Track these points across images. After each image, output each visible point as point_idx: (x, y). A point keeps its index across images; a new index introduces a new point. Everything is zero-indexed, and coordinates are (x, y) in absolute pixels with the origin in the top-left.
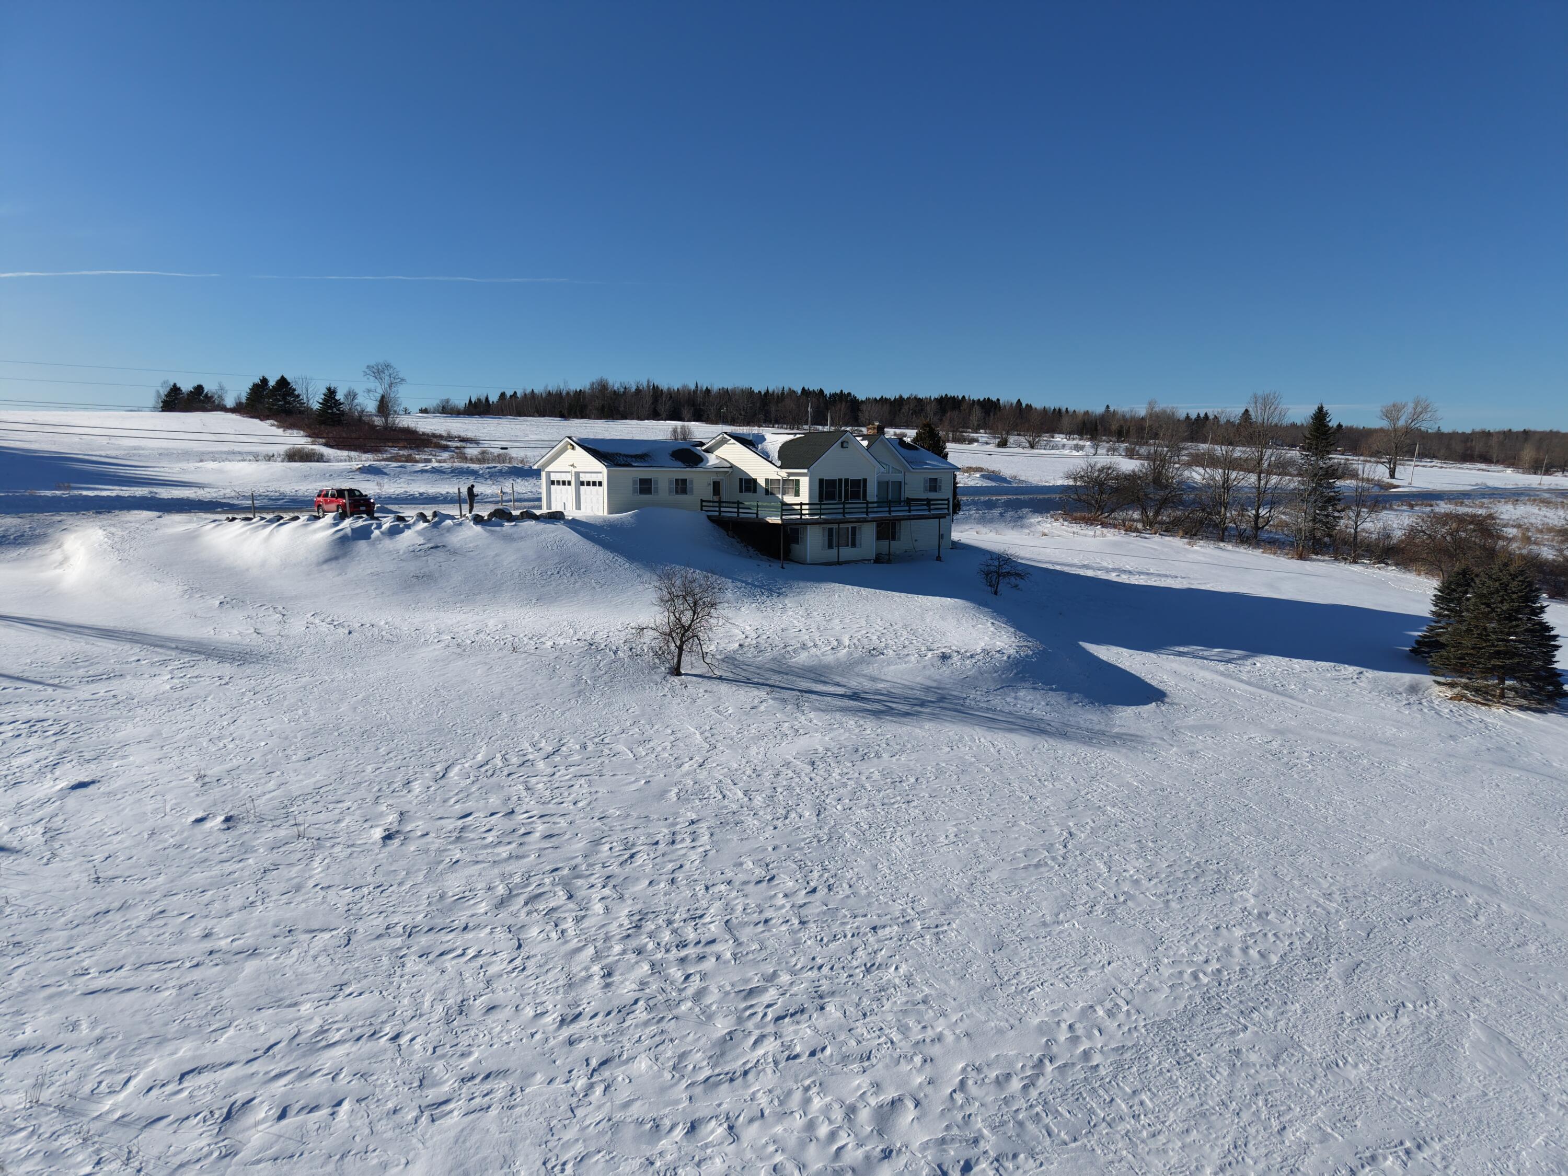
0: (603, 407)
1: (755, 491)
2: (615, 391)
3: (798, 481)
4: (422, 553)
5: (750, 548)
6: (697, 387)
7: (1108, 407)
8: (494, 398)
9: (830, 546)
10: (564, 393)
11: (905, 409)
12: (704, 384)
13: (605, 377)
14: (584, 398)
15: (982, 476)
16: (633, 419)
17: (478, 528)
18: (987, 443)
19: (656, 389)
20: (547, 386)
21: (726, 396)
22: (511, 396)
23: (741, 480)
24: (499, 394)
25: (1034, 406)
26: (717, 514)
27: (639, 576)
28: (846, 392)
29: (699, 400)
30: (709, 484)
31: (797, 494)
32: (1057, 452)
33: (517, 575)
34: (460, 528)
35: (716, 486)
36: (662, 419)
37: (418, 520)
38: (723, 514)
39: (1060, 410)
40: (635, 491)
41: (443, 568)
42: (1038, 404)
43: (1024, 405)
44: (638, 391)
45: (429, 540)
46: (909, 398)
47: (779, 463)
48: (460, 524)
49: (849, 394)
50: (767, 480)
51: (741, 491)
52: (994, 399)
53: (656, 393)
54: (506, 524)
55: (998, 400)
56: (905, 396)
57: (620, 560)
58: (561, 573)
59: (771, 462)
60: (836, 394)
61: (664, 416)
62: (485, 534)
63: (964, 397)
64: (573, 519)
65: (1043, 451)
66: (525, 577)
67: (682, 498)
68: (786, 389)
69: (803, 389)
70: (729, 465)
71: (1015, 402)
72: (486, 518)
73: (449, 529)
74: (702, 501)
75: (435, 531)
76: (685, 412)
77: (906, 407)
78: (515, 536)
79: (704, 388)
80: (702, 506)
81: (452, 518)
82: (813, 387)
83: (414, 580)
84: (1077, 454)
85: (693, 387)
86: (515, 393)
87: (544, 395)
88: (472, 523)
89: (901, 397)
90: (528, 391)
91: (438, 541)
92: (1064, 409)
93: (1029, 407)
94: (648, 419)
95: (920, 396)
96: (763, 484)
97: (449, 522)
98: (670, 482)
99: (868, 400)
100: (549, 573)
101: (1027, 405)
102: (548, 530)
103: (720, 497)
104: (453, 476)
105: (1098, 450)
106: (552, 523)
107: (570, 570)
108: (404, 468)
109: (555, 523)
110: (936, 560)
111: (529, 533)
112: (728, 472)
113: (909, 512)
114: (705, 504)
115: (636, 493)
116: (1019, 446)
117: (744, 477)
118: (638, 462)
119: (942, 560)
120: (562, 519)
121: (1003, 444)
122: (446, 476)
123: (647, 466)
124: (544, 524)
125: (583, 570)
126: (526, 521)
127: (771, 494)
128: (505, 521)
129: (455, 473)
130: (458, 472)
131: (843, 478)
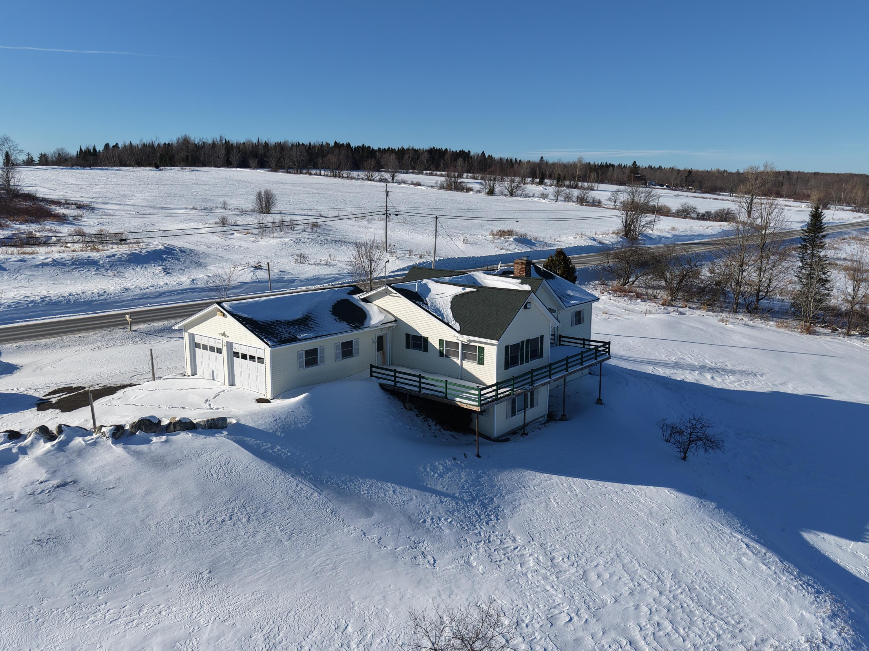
0: (187, 157)
1: (426, 349)
2: (196, 145)
3: (483, 348)
4: (44, 497)
5: (430, 421)
6: (258, 142)
7: (542, 157)
8: (100, 148)
9: (514, 413)
10: (156, 145)
11: (406, 157)
12: (263, 140)
13: (188, 134)
14: (172, 150)
15: (516, 240)
16: (211, 166)
17: (119, 450)
18: (479, 192)
19: (227, 143)
20: (142, 140)
21: (281, 147)
22: (113, 146)
23: (408, 336)
24: (104, 145)
25: (493, 156)
26: (392, 383)
27: (334, 512)
28: (366, 145)
29: (261, 152)
30: (374, 342)
31: (481, 362)
32: (530, 199)
33: (176, 526)
34: (94, 450)
35: (380, 341)
36: (234, 167)
37: (37, 439)
38: (398, 385)
39: (511, 160)
40: (300, 366)
41: (76, 522)
42: (496, 156)
43: (487, 156)
44: (214, 145)
45: (54, 473)
46: (408, 149)
47: (457, 326)
48: (95, 444)
49: (369, 147)
50: (441, 341)
51: (408, 346)
52: (467, 151)
53: (228, 147)
54: (155, 439)
55: (469, 152)
56: (405, 148)
57: (307, 488)
58: (235, 518)
59: (447, 324)
60: (360, 147)
61: (235, 164)
62: (129, 459)
63: (446, 149)
64: (238, 424)
65: (520, 199)
66: (188, 528)
67: (349, 361)
68: (324, 144)
69: (336, 142)
70: (393, 319)
71: (480, 153)
72: (127, 427)
73: (80, 452)
74: (372, 366)
75: (62, 458)
76: (252, 162)
77: (407, 156)
78: (169, 459)
79: (264, 142)
80: (372, 372)
81: (82, 432)
82: (343, 141)
83: (35, 548)
84: (544, 201)
85: (255, 141)
86: (117, 144)
87: (140, 146)
88: (110, 442)
89: (403, 148)
90: (127, 143)
91: (66, 474)
92: (514, 159)
93: (490, 157)
94: (223, 167)
95: (417, 148)
96: (437, 346)
97: (78, 441)
98: (336, 347)
99: (379, 149)
100: (219, 519)
101: (489, 156)
102: (210, 446)
103: (384, 352)
104: (75, 268)
105: (559, 198)
106: (213, 435)
107: (245, 512)
108: (25, 261)
109: (216, 435)
110: (597, 403)
111: (185, 452)
112: (393, 326)
113: (582, 365)
114: (374, 369)
115: (302, 368)
116: (502, 194)
117: (412, 333)
118: (302, 332)
119: (603, 402)
120: (225, 426)
121: (491, 192)
122: (67, 269)
123: (314, 336)
124: (204, 436)
125: (262, 510)
126: (179, 434)
127: (446, 356)
128: (153, 434)
129: (76, 265)
130: (79, 264)
131: (525, 339)
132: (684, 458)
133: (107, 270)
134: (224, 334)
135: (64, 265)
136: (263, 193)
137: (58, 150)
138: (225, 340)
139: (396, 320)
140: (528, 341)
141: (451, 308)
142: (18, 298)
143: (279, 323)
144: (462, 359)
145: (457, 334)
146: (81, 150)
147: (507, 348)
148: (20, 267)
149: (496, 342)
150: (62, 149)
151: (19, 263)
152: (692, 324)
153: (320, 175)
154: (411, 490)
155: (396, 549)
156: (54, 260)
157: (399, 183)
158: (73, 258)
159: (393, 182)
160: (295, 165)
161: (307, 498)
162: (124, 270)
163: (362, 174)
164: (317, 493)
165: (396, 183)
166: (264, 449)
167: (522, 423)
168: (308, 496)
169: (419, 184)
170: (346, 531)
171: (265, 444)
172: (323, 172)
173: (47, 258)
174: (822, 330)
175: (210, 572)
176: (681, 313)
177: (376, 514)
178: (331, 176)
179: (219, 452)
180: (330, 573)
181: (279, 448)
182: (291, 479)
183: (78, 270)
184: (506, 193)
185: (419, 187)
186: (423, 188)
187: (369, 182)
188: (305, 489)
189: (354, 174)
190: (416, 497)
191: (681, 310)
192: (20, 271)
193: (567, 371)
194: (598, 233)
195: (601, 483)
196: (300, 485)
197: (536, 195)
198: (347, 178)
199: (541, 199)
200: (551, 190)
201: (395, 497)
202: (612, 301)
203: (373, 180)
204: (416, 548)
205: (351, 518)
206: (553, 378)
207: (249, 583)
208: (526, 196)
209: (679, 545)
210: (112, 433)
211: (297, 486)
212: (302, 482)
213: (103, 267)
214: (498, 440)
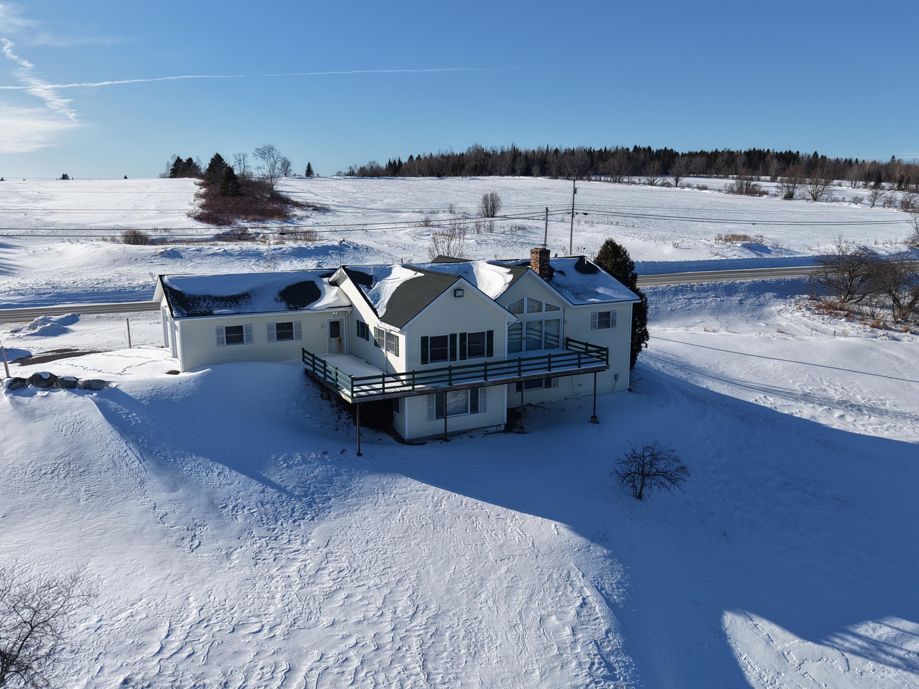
0: (476, 166)
1: (368, 339)
2: (487, 153)
3: (398, 338)
6: (548, 148)
8: (405, 160)
9: (440, 416)
13: (480, 143)
14: (464, 159)
15: (744, 246)
16: (497, 175)
18: (775, 196)
19: (517, 151)
22: (416, 158)
25: (828, 157)
26: (312, 369)
27: (142, 482)
29: (548, 159)
30: (325, 326)
31: (397, 353)
32: (835, 206)
33: (8, 472)
35: (335, 326)
36: (517, 175)
38: (315, 371)
39: (850, 160)
40: (219, 342)
43: (820, 157)
44: (503, 153)
46: (723, 152)
47: (383, 313)
50: (375, 330)
51: (358, 334)
52: (794, 152)
55: (798, 152)
56: (720, 150)
57: (132, 455)
58: (56, 473)
59: (374, 310)
61: (519, 172)
63: (768, 150)
64: (114, 388)
65: (824, 204)
67: (283, 343)
69: (635, 147)
70: (348, 304)
71: (812, 154)
72: (26, 383)
74: (305, 350)
76: (535, 169)
78: (38, 412)
80: (304, 357)
82: (643, 145)
84: (854, 208)
85: (545, 149)
86: (419, 156)
90: (428, 155)
92: (854, 160)
93: (824, 158)
95: (732, 150)
96: (374, 335)
98: (269, 327)
100: (43, 472)
101: (822, 157)
102: (76, 405)
103: (340, 340)
104: (239, 259)
105: (876, 203)
106: (83, 396)
107: (67, 469)
108: (200, 251)
109: (86, 395)
110: (592, 422)
111: (55, 408)
112: (347, 312)
115: (222, 345)
116: (803, 199)
117: (360, 321)
118: (219, 307)
119: (599, 422)
120: (98, 388)
121: (789, 196)
122: (232, 259)
123: (233, 313)
124: (75, 395)
125: (82, 469)
126: (59, 391)
127: (379, 346)
128: (40, 389)
129: (242, 255)
130: (245, 255)
131: (458, 332)
132: (640, 497)
135: (231, 255)
136: (489, 197)
137: (371, 163)
139: (351, 306)
140: (463, 335)
141: (393, 293)
144: (387, 350)
145: (378, 321)
146: (390, 162)
147: (424, 340)
148: (194, 256)
149: (399, 330)
150: (374, 162)
153: (600, 180)
154: (240, 475)
155: (172, 527)
156: (225, 251)
157: (683, 187)
158: (242, 249)
159: (677, 187)
160: (575, 171)
161: (127, 465)
163: (644, 179)
164: (138, 461)
165: (680, 187)
166: (119, 414)
168: (128, 464)
169: (705, 188)
170: (141, 501)
171: (123, 409)
172: (603, 178)
173: (220, 249)
175: (3, 517)
177: (180, 491)
178: (610, 182)
179: (80, 412)
180: (94, 538)
181: (134, 414)
182: (124, 444)
183: (240, 260)
184: (808, 197)
185: (704, 191)
186: (708, 192)
187: (649, 187)
188: (130, 456)
189: (636, 179)
190: (239, 482)
192: (193, 260)
193: (519, 375)
194: (880, 241)
195: (480, 503)
196: (129, 452)
197: (846, 200)
198: (628, 183)
199: (853, 204)
200: (866, 193)
201: (216, 478)
203: (655, 185)
204: (192, 530)
205: (153, 491)
206: (489, 380)
207: (25, 532)
208: (834, 201)
210: (9, 384)
211: (125, 451)
212: (131, 449)
213: (265, 258)
214: (411, 442)
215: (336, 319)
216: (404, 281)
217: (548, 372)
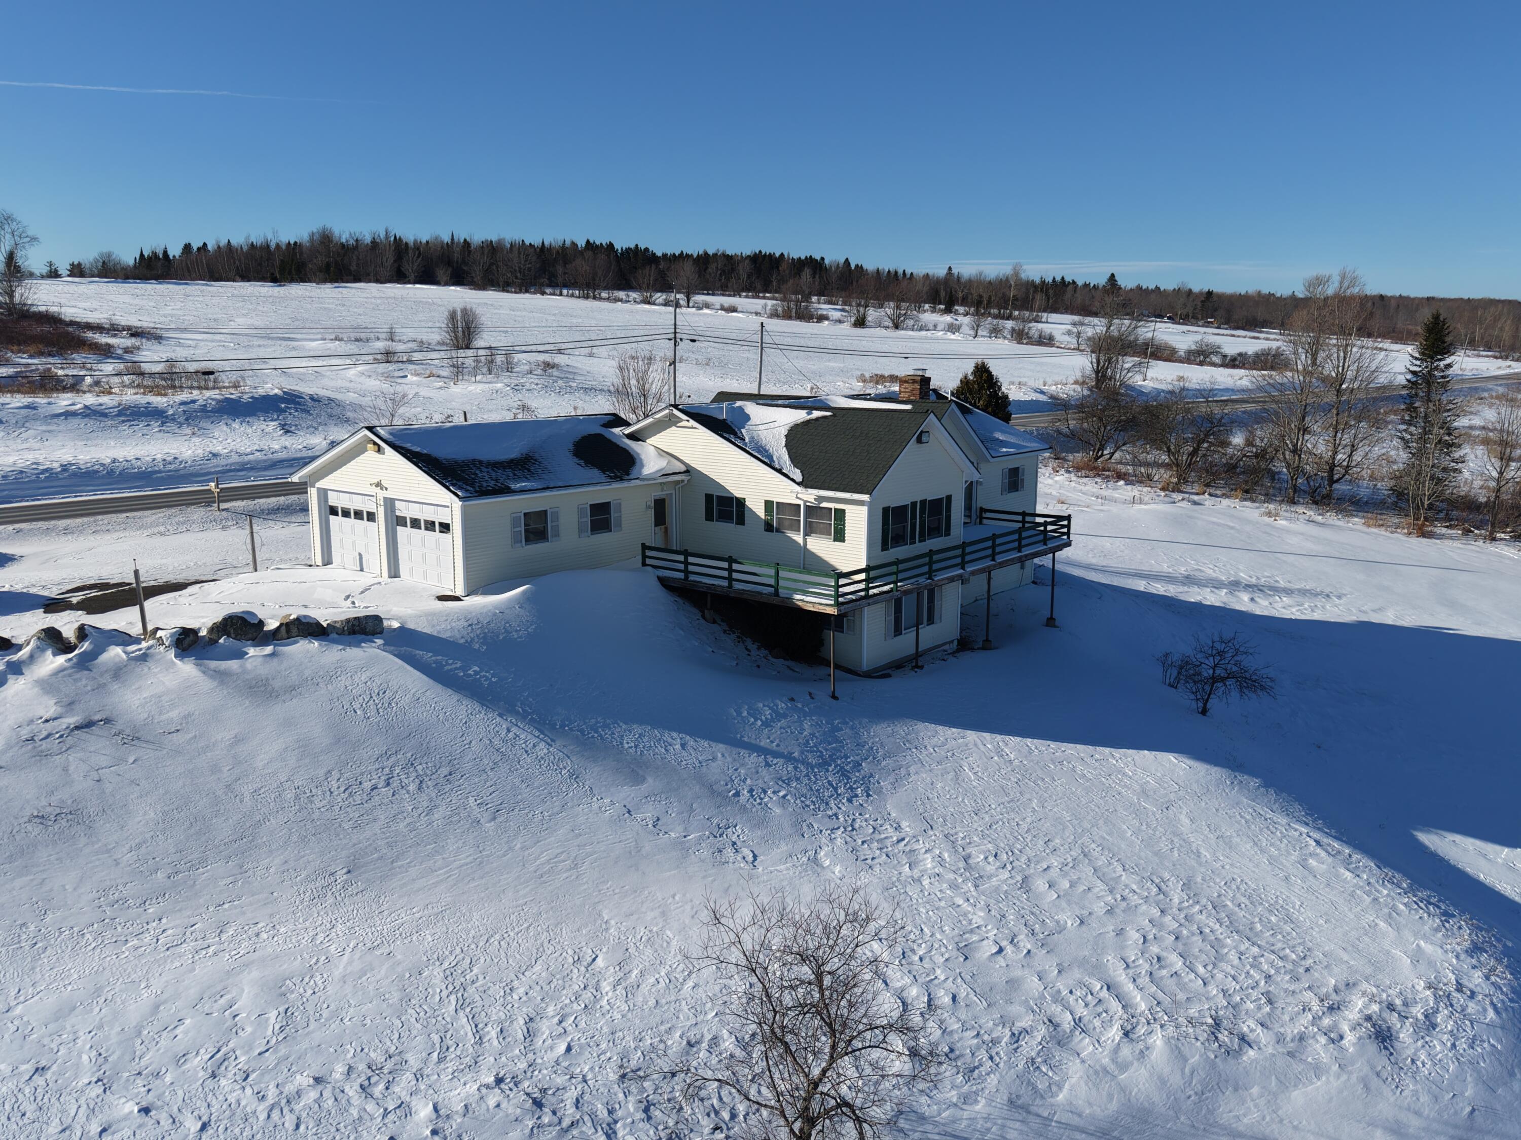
0: (328, 265)
1: (741, 521)
2: (343, 245)
3: (843, 511)
4: (52, 744)
5: (749, 642)
6: (453, 239)
7: (950, 268)
8: (175, 251)
9: (898, 631)
10: (273, 245)
11: (712, 268)
12: (461, 235)
13: (328, 226)
14: (301, 253)
16: (370, 281)
17: (187, 668)
18: (840, 322)
19: (398, 241)
20: (248, 237)
21: (492, 249)
22: (199, 249)
23: (709, 498)
24: (182, 246)
25: (865, 267)
26: (681, 575)
27: (574, 776)
28: (642, 246)
29: (456, 256)
30: (648, 507)
31: (840, 536)
32: (929, 334)
33: (289, 795)
34: (143, 669)
35: (660, 506)
36: (410, 283)
37: (40, 649)
38: (692, 578)
39: (896, 272)
40: (516, 541)
41: (108, 788)
42: (870, 266)
43: (853, 267)
44: (375, 244)
45: (70, 705)
46: (715, 255)
47: (797, 475)
48: (144, 657)
49: (647, 249)
50: (768, 504)
51: (709, 517)
52: (818, 257)
53: (400, 247)
54: (252, 651)
55: (823, 259)
56: (711, 252)
57: (526, 736)
58: (395, 783)
59: (780, 471)
60: (630, 249)
61: (412, 277)
62: (206, 684)
63: (782, 255)
64: (402, 629)
65: (911, 333)
66: (310, 799)
67: (602, 538)
68: (568, 243)
69: (588, 242)
70: (683, 468)
71: (842, 260)
72: (203, 633)
73: (118, 672)
74: (644, 547)
75: (84, 680)
76: (441, 273)
77: (714, 266)
78: (277, 684)
79: (462, 241)
80: (644, 557)
81: (122, 638)
82: (600, 239)
83: (35, 830)
84: (953, 337)
85: (446, 239)
86: (205, 244)
87: (245, 248)
88: (171, 654)
89: (706, 253)
90: (223, 243)
91: (90, 707)
92: (900, 272)
93: (859, 268)
94: (390, 281)
95: (729, 252)
96: (761, 513)
97: (115, 653)
98: (581, 511)
99: (665, 256)
100: (367, 785)
101: (857, 266)
102: (352, 663)
103: (666, 529)
104: (123, 421)
105: (980, 332)
106: (358, 645)
107: (414, 774)
108: (35, 408)
109: (363, 645)
110: (1047, 625)
111: (307, 673)
112: (683, 481)
113: (1020, 551)
114: (648, 553)
115: (519, 545)
116: (880, 326)
117: (716, 493)
118: (520, 479)
119: (1057, 623)
120: (378, 630)
121: (860, 323)
122: (109, 423)
123: (539, 487)
124: (341, 647)
125: (445, 771)
126: (296, 642)
127: (778, 531)
128: (249, 642)
129: (125, 415)
130: (131, 414)
131: (918, 499)
132: (1204, 712)
133: (180, 425)
134: (379, 485)
135: (104, 415)
136: (459, 314)
137: (101, 255)
138: (382, 494)
139: (689, 470)
140: (923, 502)
141: (787, 446)
142: (21, 464)
143: (478, 463)
144: (806, 534)
145: (798, 489)
146: (142, 255)
147: (886, 510)
148: (27, 419)
149: (865, 497)
150: (109, 255)
151: (24, 412)
152: (1215, 520)
153: (561, 295)
154: (714, 744)
155: (685, 837)
156: (86, 407)
157: (700, 308)
158: (120, 404)
159: (688, 307)
160: (516, 278)
161: (526, 752)
162: (211, 426)
163: (634, 295)
164: (543, 743)
165: (693, 307)
166: (451, 670)
167: (913, 651)
168: (528, 749)
169: (733, 309)
170: (595, 806)
171: (450, 662)
172: (565, 292)
173: (73, 404)
174: (1444, 530)
175: (349, 872)
176: (1195, 503)
177: (650, 780)
178: (579, 297)
179: (368, 674)
180: (565, 875)
181: (476, 668)
182: (498, 719)
183: (128, 424)
184: (887, 324)
185: (734, 314)
186: (740, 315)
187: (647, 306)
188: (523, 736)
189: (622, 294)
190: (723, 755)
191: (1196, 498)
192: (27, 425)
193: (993, 560)
194: (1049, 382)
195: (1053, 745)
196: (514, 729)
197: (939, 328)
198: (608, 299)
199: (949, 334)
200: (965, 320)
201: (684, 753)
202: (1073, 484)
203: (654, 304)
204: (721, 836)
205: (606, 786)
207: (419, 890)
208: (921, 329)
209: (1196, 841)
210: (175, 639)
211: (509, 731)
212: (517, 725)
213: (174, 420)
214: (870, 675)
215: (659, 494)
216: (792, 425)
217: (1020, 554)
